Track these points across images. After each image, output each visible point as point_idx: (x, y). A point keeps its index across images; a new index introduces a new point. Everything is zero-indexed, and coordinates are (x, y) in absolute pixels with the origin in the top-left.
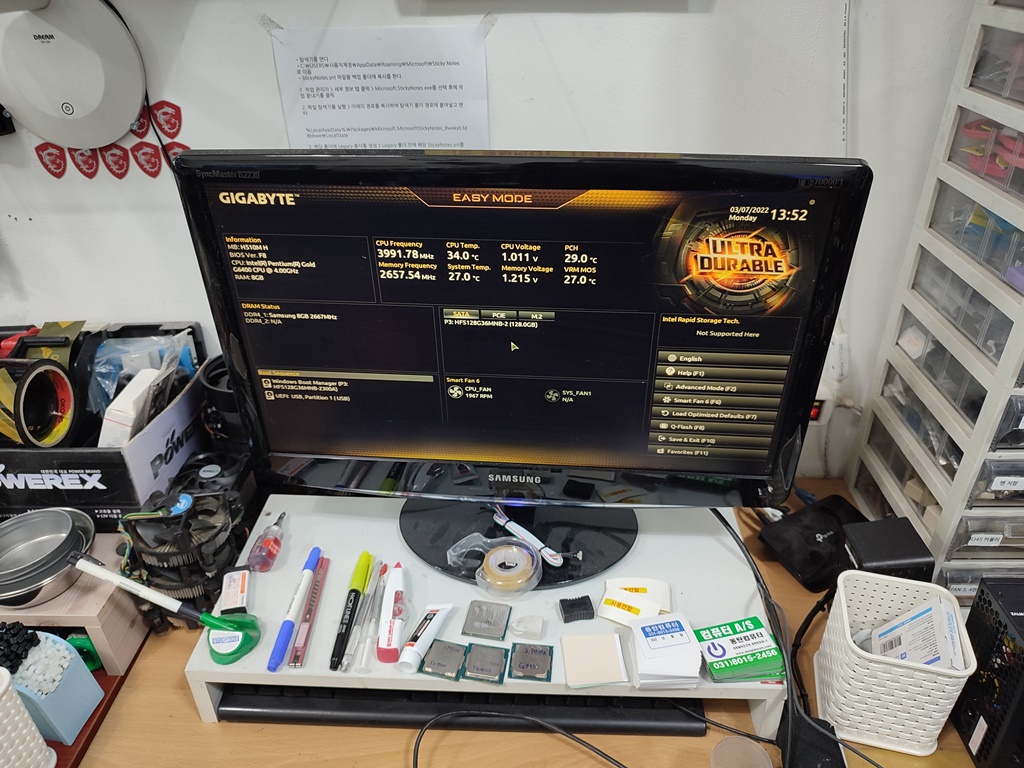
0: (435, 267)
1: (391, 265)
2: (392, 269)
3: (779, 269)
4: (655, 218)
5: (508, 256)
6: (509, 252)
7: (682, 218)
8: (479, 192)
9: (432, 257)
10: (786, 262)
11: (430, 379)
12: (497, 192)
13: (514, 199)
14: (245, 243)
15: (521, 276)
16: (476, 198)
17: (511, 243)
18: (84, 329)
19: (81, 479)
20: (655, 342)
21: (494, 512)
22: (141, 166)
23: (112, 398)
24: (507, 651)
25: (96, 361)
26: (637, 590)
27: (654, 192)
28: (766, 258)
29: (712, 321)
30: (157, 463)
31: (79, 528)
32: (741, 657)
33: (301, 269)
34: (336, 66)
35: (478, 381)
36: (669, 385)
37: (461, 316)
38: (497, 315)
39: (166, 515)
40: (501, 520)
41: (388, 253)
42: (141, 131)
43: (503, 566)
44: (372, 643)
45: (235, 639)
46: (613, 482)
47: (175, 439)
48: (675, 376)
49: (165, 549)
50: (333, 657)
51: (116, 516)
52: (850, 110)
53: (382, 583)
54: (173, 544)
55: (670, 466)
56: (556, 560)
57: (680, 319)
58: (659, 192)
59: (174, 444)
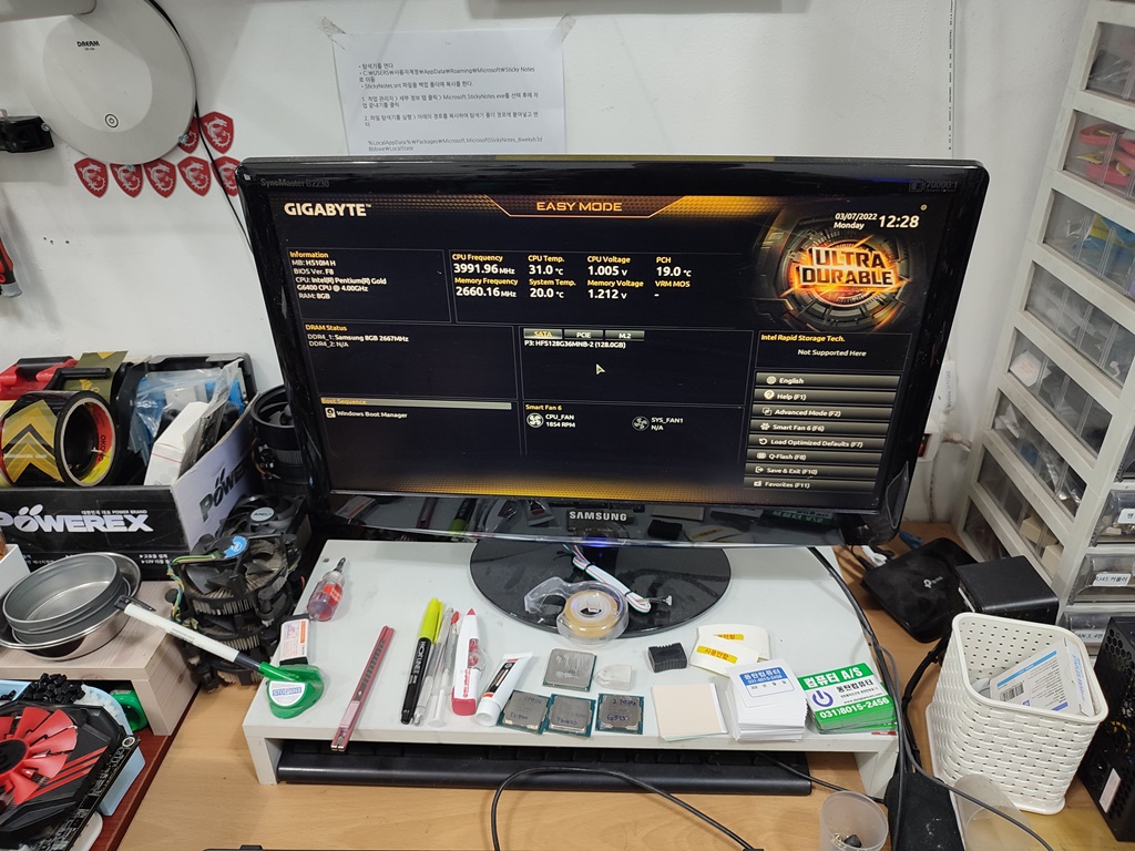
0: (516, 282)
1: (468, 281)
2: (470, 285)
3: (888, 281)
4: (753, 227)
5: (595, 270)
6: (596, 265)
7: (784, 226)
8: (564, 200)
9: (512, 272)
10: (895, 272)
11: (507, 406)
12: (585, 200)
13: (602, 207)
14: (311, 259)
15: (608, 291)
16: (562, 206)
17: (598, 255)
18: (126, 360)
19: (125, 520)
20: (753, 363)
21: (573, 556)
22: (189, 183)
23: (155, 435)
24: (593, 702)
25: (138, 395)
26: (732, 637)
27: (754, 198)
28: (874, 269)
29: (815, 339)
30: (207, 503)
31: (124, 575)
32: (850, 706)
33: (371, 286)
34: (402, 72)
35: (560, 408)
36: (767, 410)
37: (542, 336)
38: (581, 335)
39: (219, 559)
40: (581, 564)
41: (465, 268)
42: (189, 145)
43: (585, 611)
44: (447, 695)
45: (297, 690)
46: (702, 522)
47: (225, 479)
48: (775, 401)
49: (218, 595)
50: (404, 709)
51: (162, 562)
52: (956, 116)
53: (454, 632)
54: (227, 590)
55: (767, 501)
56: (643, 606)
57: (781, 337)
58: (759, 198)
59: (223, 484)
